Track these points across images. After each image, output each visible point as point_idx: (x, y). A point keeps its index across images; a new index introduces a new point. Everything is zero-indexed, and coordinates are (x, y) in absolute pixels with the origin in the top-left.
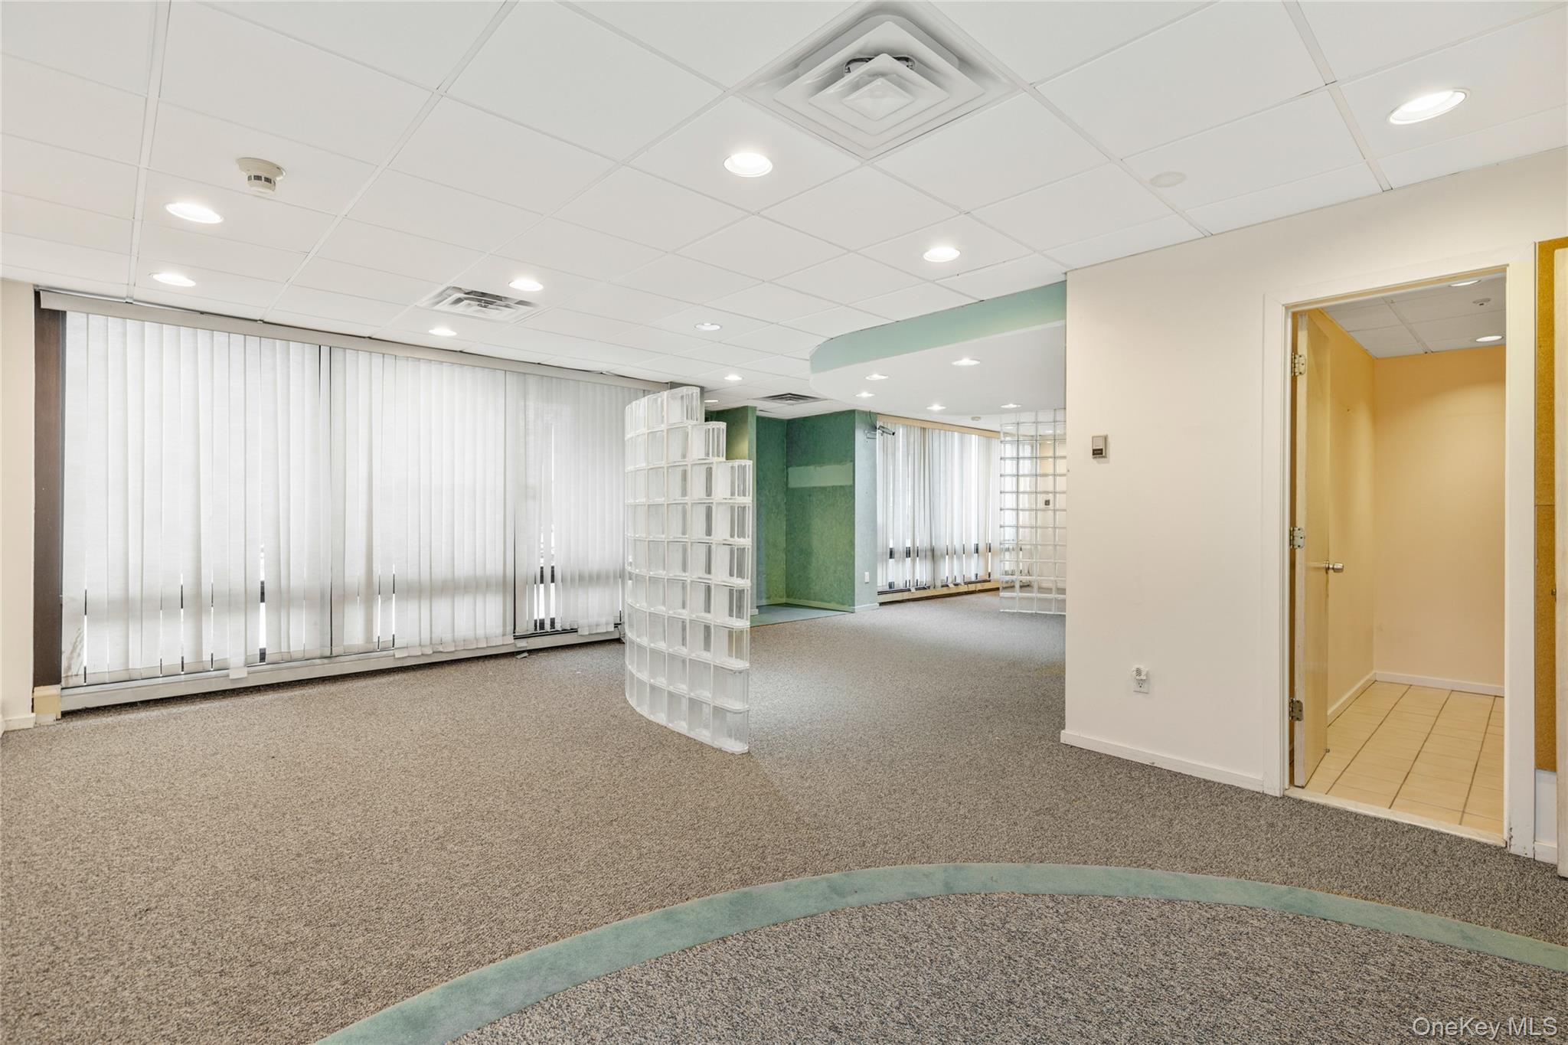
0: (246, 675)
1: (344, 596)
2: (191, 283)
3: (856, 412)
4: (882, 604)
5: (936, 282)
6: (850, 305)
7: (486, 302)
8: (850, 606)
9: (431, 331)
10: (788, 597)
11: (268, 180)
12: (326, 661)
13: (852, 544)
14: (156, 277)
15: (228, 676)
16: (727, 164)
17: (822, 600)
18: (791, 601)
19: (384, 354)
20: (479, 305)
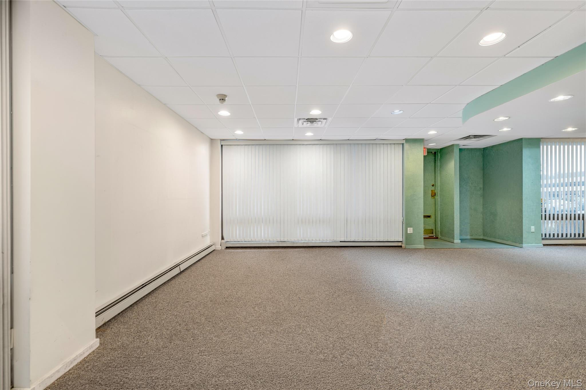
2: (242, 133)
3: (523, 140)
4: (544, 245)
5: (506, 56)
6: (461, 84)
7: (313, 121)
8: (520, 244)
9: (306, 135)
10: (484, 235)
11: (223, 99)
13: (521, 211)
16: (332, 38)
17: (503, 239)
18: (486, 238)
20: (311, 123)
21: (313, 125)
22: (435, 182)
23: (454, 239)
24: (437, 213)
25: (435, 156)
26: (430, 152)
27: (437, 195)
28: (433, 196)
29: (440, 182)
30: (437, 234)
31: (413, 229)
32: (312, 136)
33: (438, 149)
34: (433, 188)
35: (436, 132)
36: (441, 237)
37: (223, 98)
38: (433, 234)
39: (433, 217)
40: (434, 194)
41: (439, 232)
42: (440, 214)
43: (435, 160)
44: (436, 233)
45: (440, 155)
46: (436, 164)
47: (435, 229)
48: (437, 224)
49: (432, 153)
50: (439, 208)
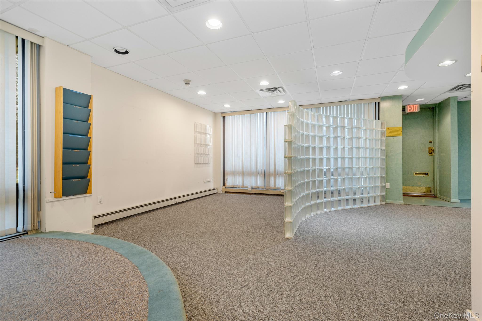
0: (251, 190)
1: (270, 174)
2: (230, 106)
7: (273, 90)
12: (266, 190)
14: (224, 106)
15: (248, 190)
19: (278, 111)
20: (272, 92)
21: (274, 94)
22: (433, 138)
23: (451, 198)
24: (435, 170)
25: (433, 112)
26: (427, 108)
27: (435, 152)
28: (431, 153)
29: (439, 139)
30: (436, 192)
31: (390, 184)
32: (284, 103)
33: (436, 104)
34: (431, 145)
35: (407, 87)
36: (440, 196)
37: (187, 82)
38: (431, 192)
39: (431, 175)
40: (432, 151)
41: (438, 191)
42: (438, 171)
43: (433, 116)
44: (434, 192)
45: (439, 110)
46: (434, 119)
47: (434, 187)
48: (436, 182)
49: (429, 109)
50: (438, 165)
